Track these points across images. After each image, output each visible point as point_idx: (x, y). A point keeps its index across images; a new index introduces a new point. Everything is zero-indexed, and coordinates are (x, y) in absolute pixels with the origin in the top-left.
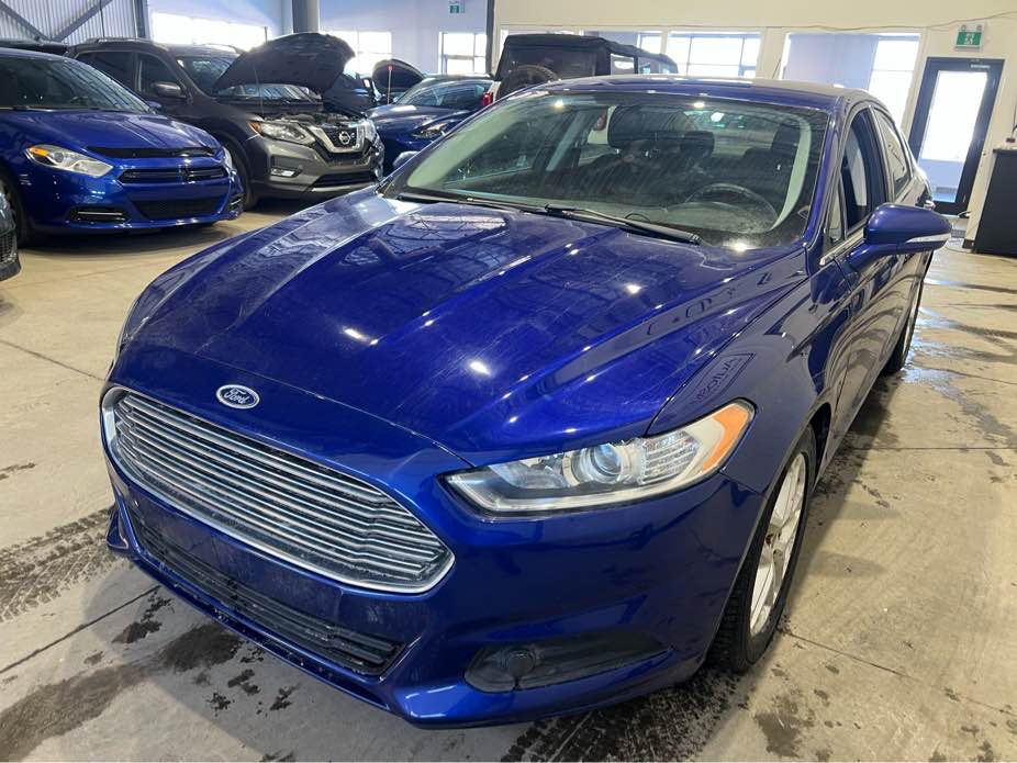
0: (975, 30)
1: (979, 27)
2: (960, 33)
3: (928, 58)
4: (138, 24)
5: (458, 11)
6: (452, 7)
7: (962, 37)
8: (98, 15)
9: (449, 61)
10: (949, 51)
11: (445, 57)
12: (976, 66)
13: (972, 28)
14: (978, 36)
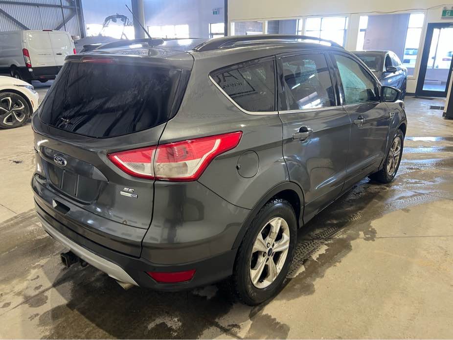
2: (443, 11)
3: (429, 24)
4: (81, 29)
5: (216, 14)
6: (214, 12)
7: (445, 12)
8: (63, 27)
9: (214, 36)
10: (439, 20)
11: (212, 34)
13: (449, 8)
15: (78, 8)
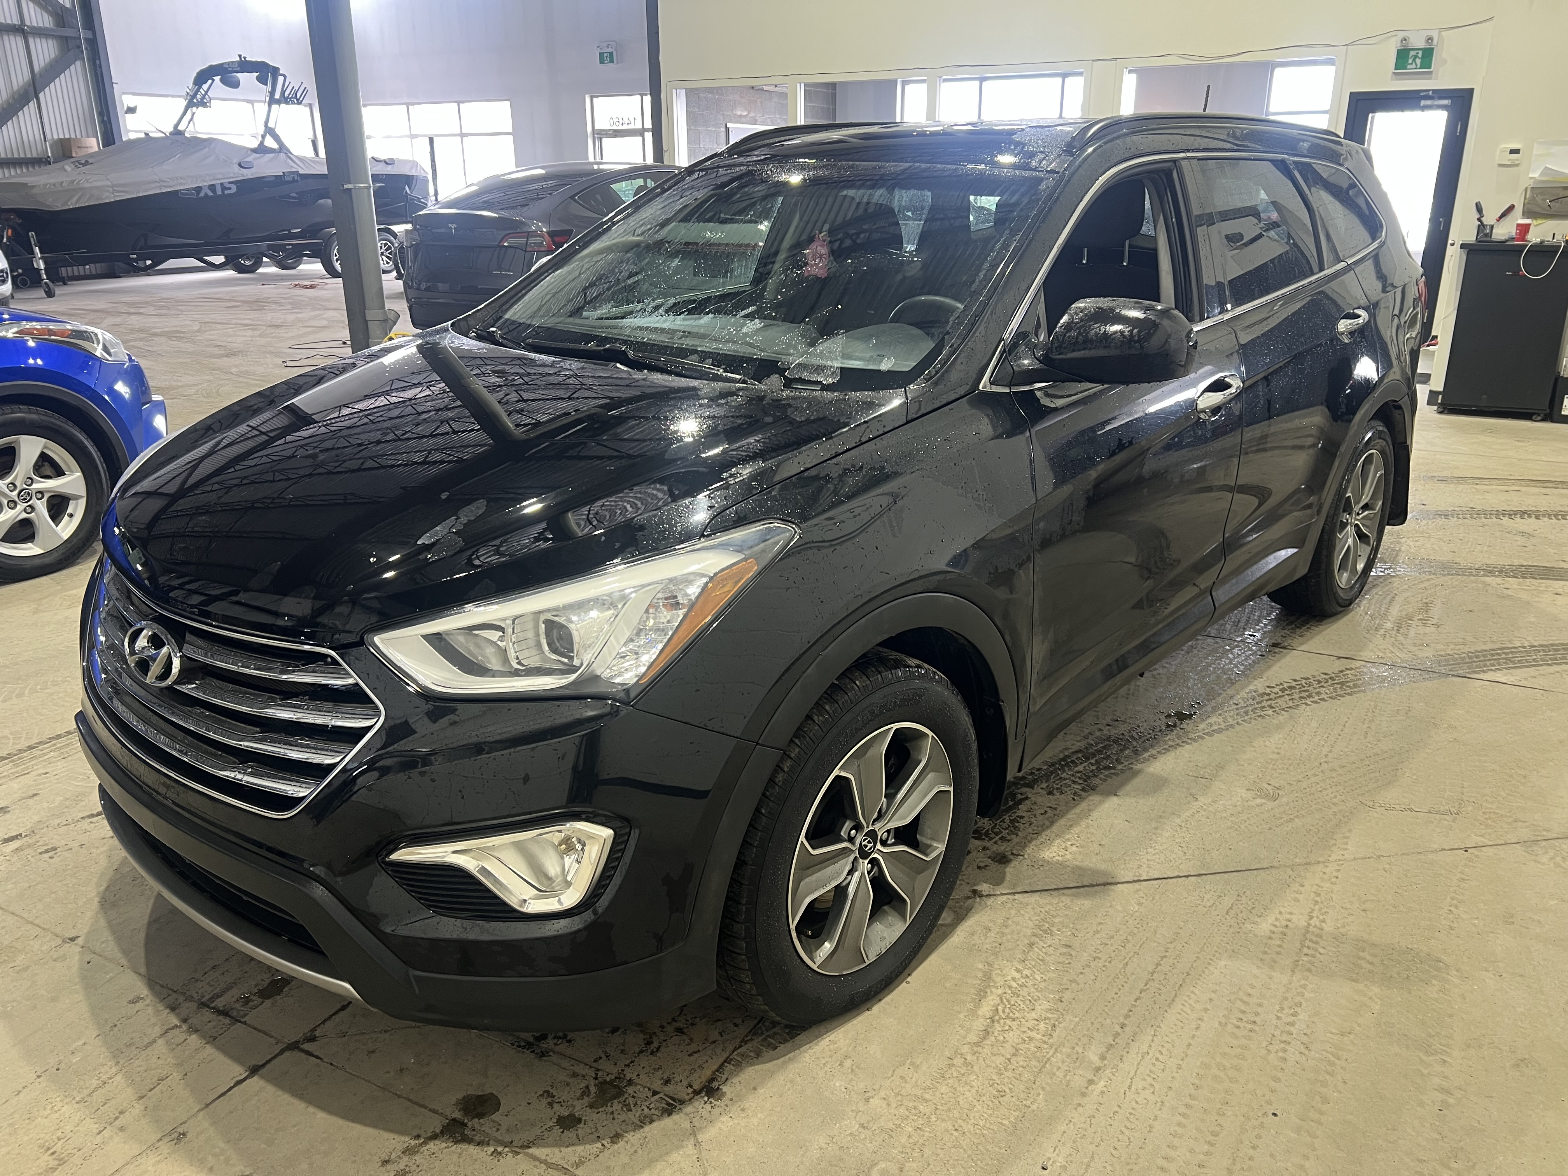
0: (1421, 44)
1: (1430, 39)
2: (1399, 51)
3: (1352, 94)
4: (100, 114)
5: (612, 61)
6: (601, 55)
7: (1403, 56)
8: (32, 105)
9: (605, 141)
10: (1384, 80)
11: (600, 135)
12: (1429, 102)
13: (1418, 42)
14: (1428, 54)
15: (90, 35)
